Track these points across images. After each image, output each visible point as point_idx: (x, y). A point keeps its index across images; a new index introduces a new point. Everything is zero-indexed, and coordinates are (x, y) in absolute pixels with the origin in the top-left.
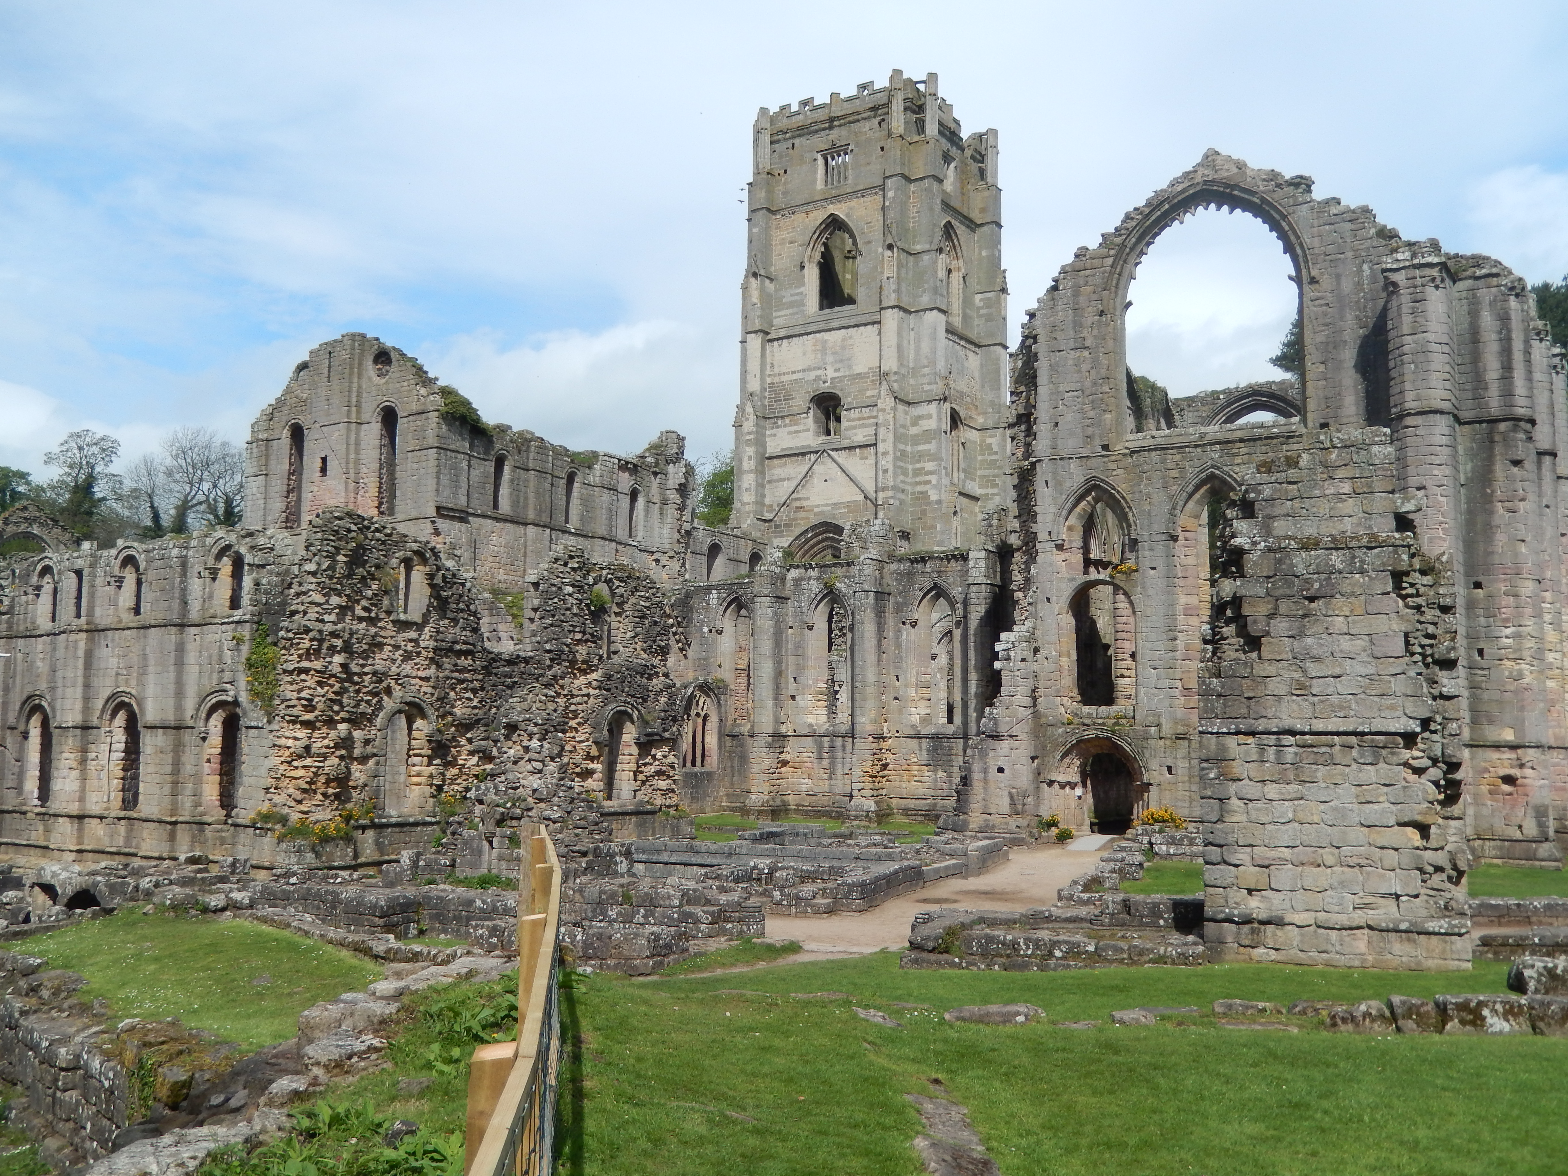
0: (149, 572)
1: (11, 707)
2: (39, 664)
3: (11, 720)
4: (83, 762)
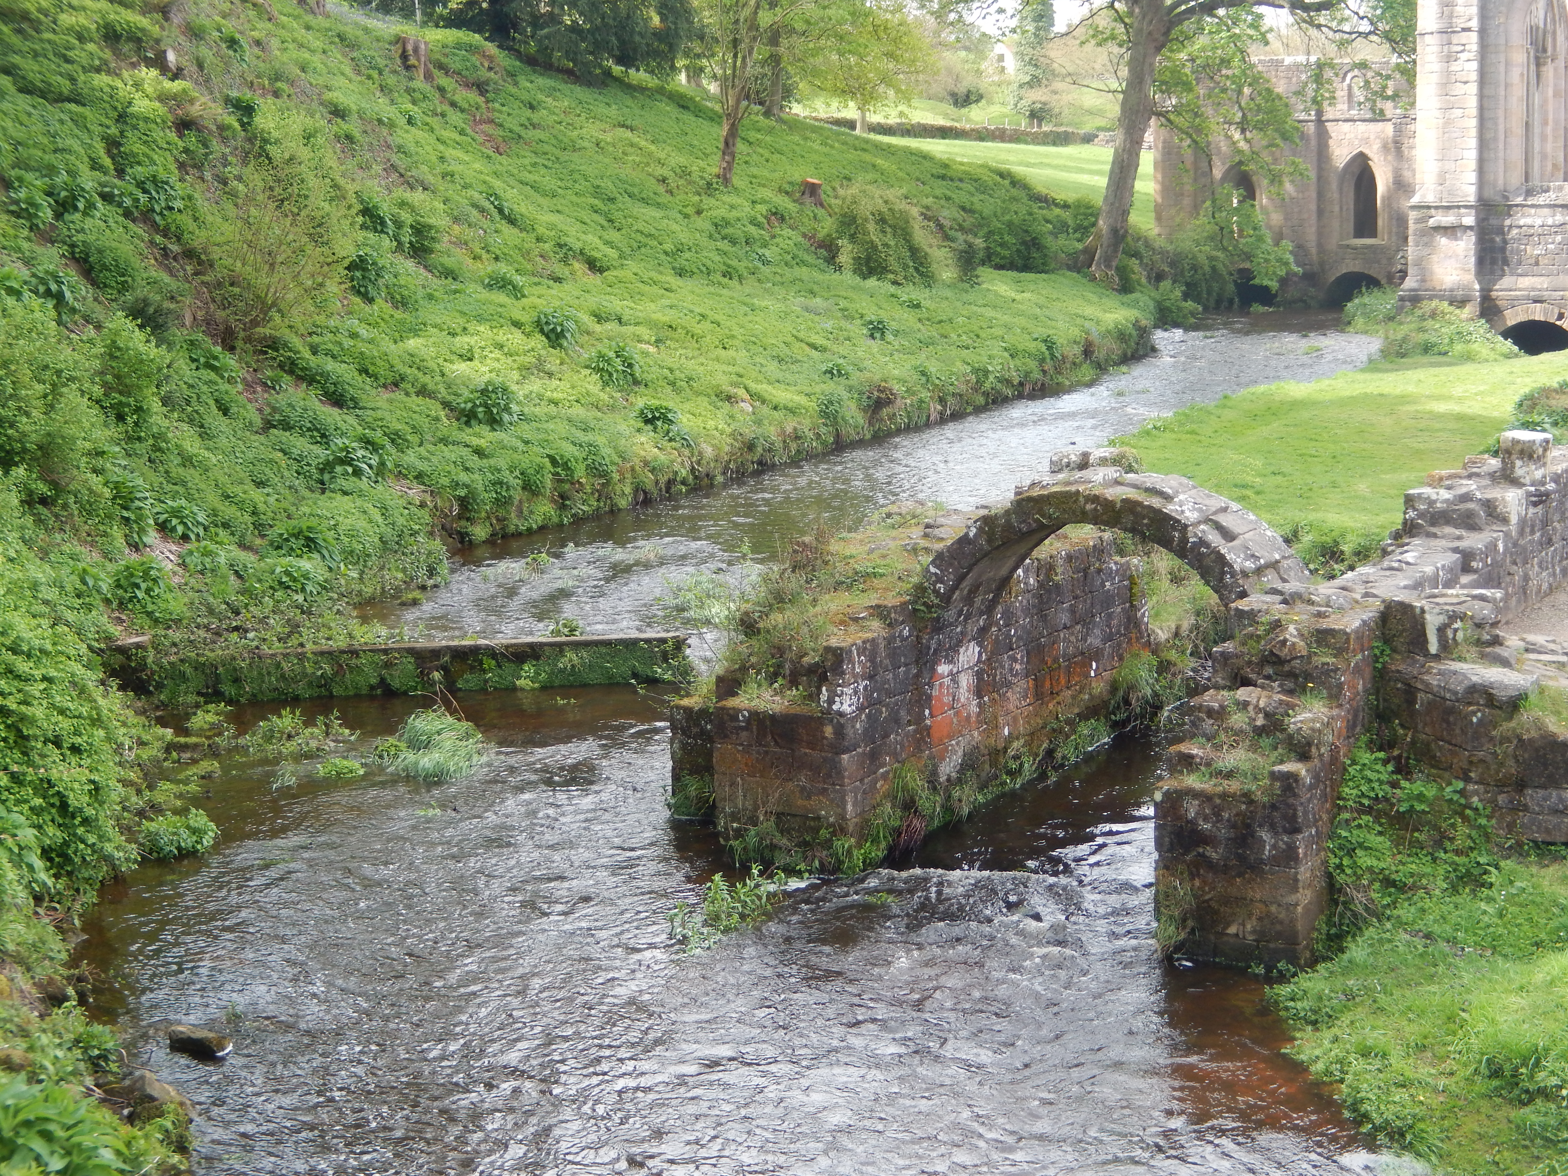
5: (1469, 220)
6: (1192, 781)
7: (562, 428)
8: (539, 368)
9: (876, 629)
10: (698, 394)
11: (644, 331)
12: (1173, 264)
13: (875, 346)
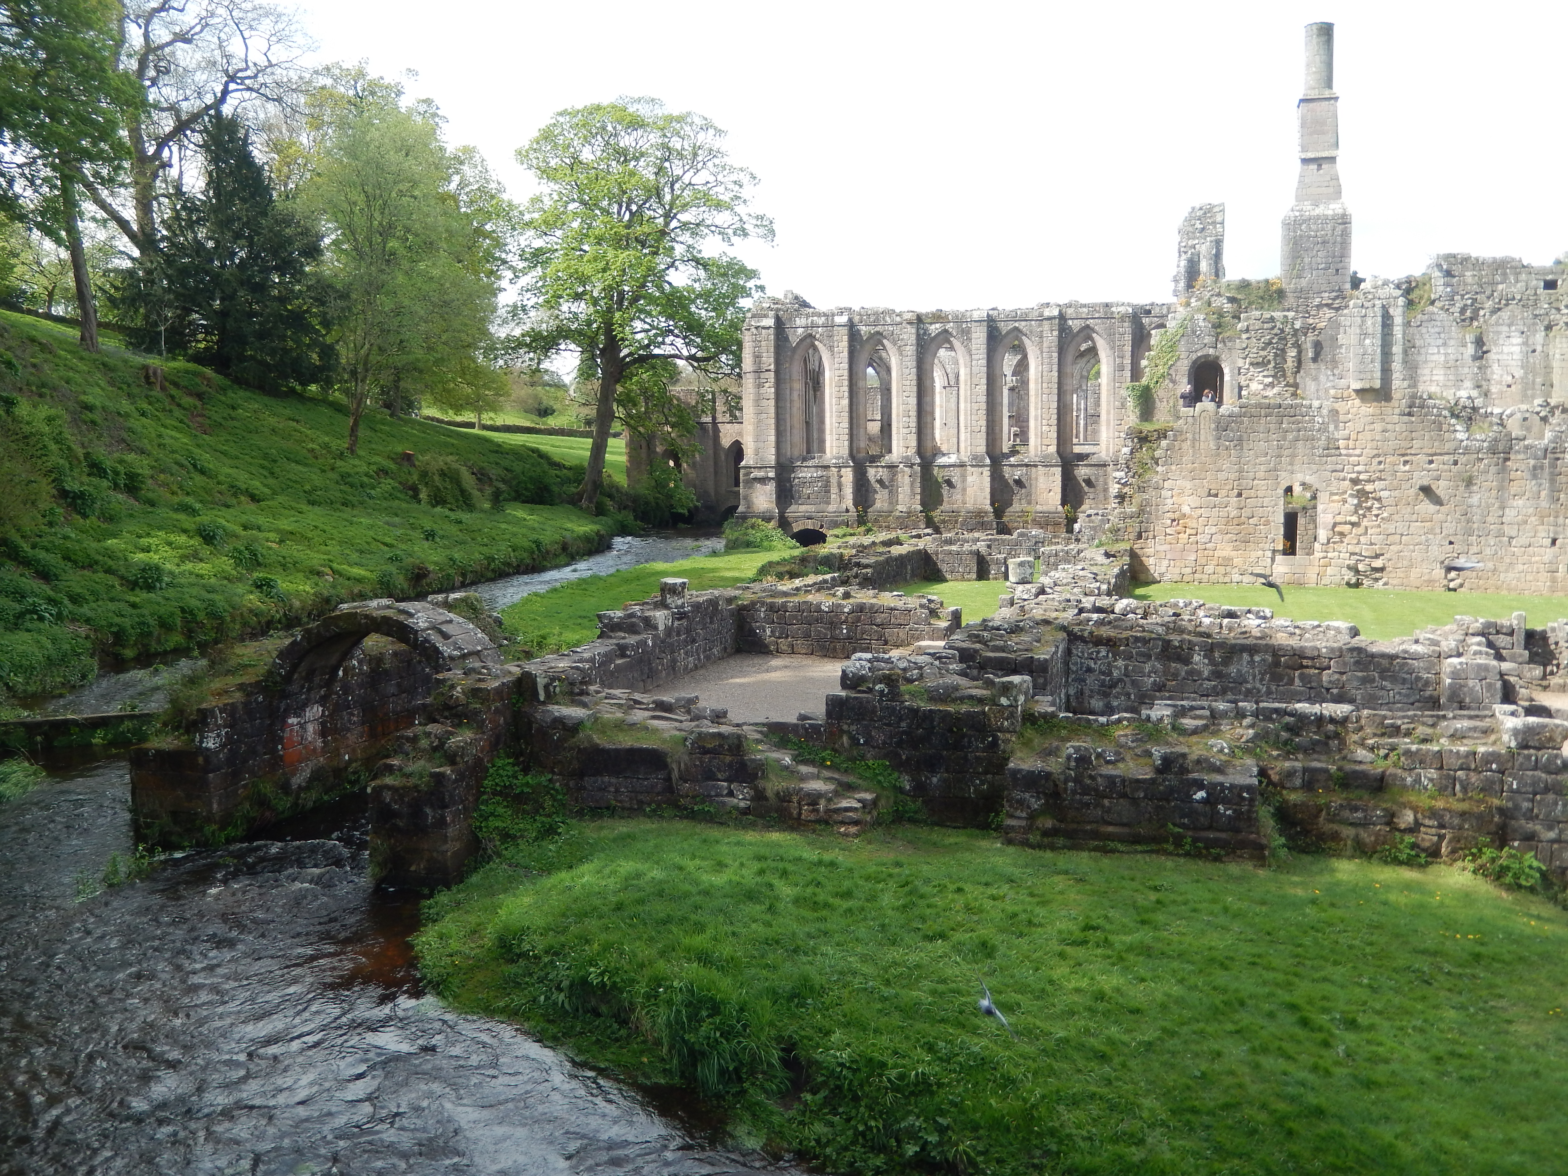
5: (772, 474)
6: (389, 780)
7: (194, 591)
8: (196, 557)
9: (238, 696)
10: (298, 571)
11: (272, 535)
12: (634, 501)
13: (426, 544)
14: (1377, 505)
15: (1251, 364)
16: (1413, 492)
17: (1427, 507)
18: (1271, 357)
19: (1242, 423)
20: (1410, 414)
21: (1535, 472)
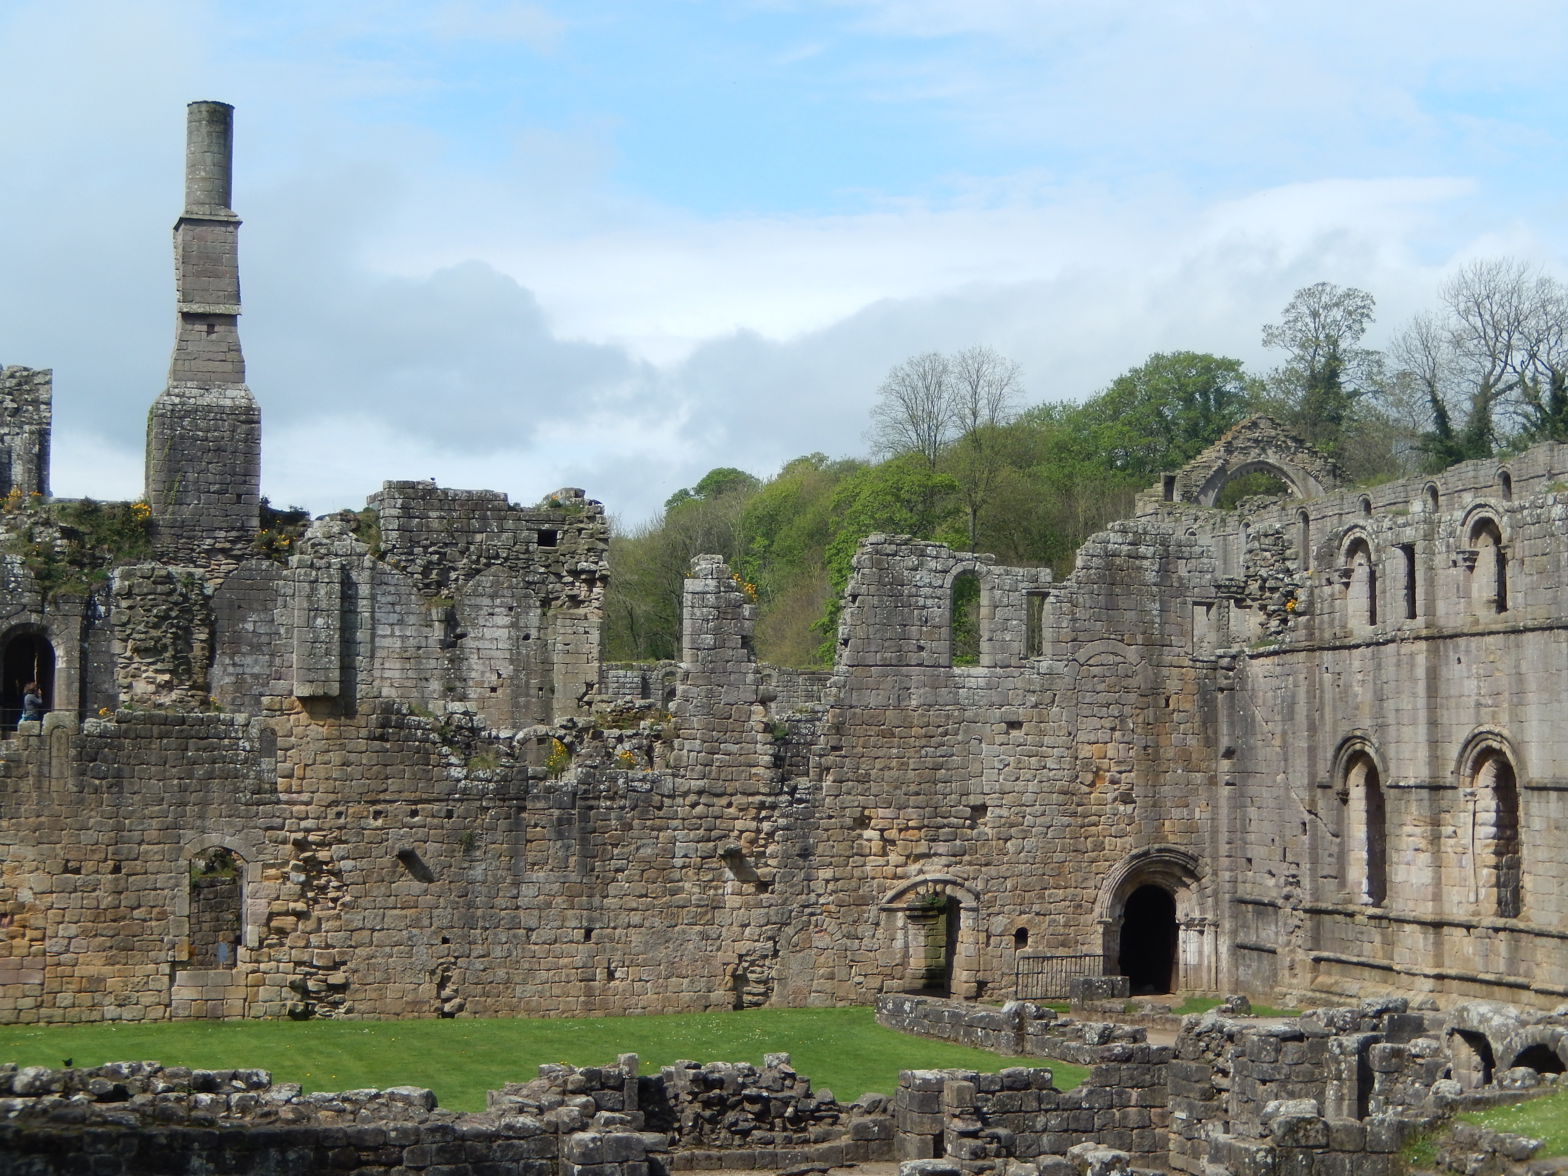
0: (1518, 544)
1: (1320, 754)
2: (1358, 689)
3: (1323, 775)
4: (1435, 839)
14: (334, 883)
15: (136, 650)
16: (387, 860)
17: (408, 885)
18: (168, 641)
19: (121, 748)
20: (383, 738)
21: (561, 827)
